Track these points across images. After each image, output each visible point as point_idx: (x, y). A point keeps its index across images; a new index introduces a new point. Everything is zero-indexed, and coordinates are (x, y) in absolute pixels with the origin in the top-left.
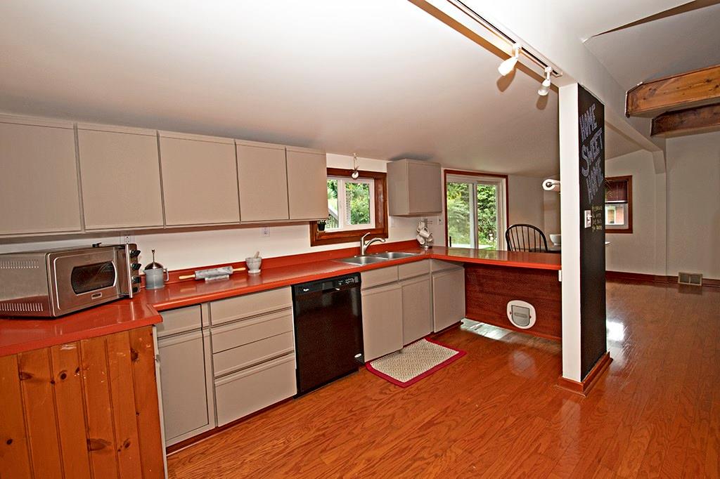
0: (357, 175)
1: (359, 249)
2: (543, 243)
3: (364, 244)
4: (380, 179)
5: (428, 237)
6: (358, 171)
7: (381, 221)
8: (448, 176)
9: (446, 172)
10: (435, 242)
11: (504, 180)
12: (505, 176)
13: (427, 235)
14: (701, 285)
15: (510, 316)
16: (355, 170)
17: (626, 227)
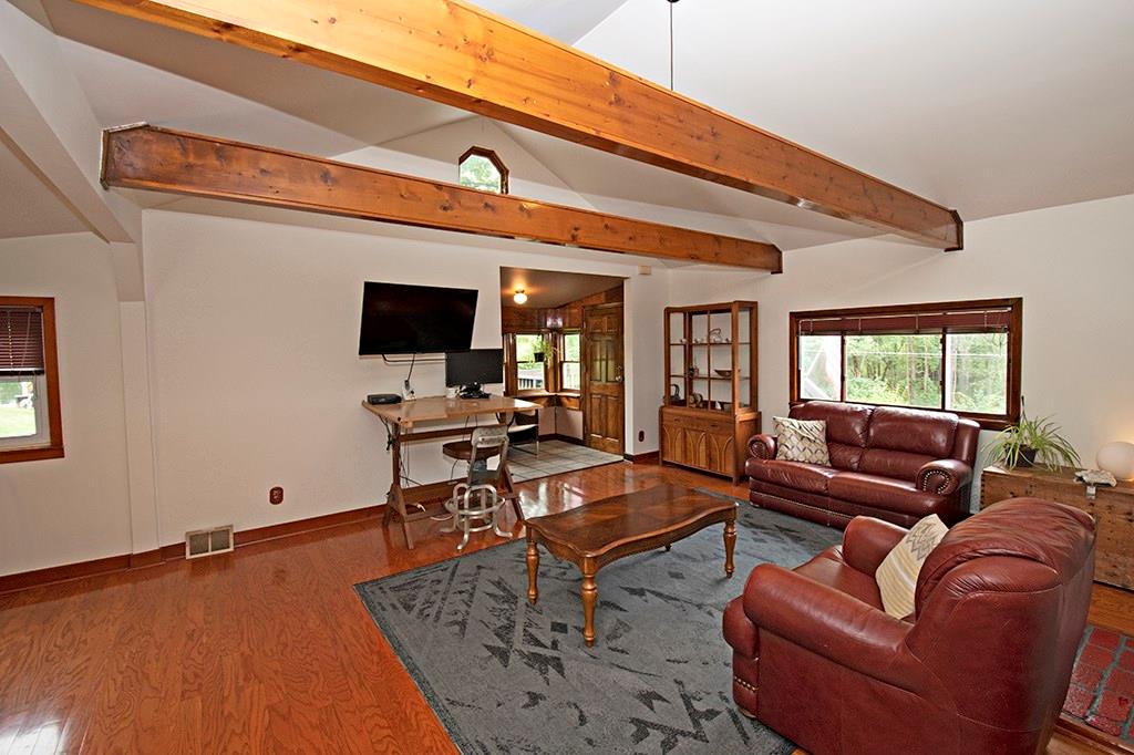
14: (232, 549)
17: (45, 442)
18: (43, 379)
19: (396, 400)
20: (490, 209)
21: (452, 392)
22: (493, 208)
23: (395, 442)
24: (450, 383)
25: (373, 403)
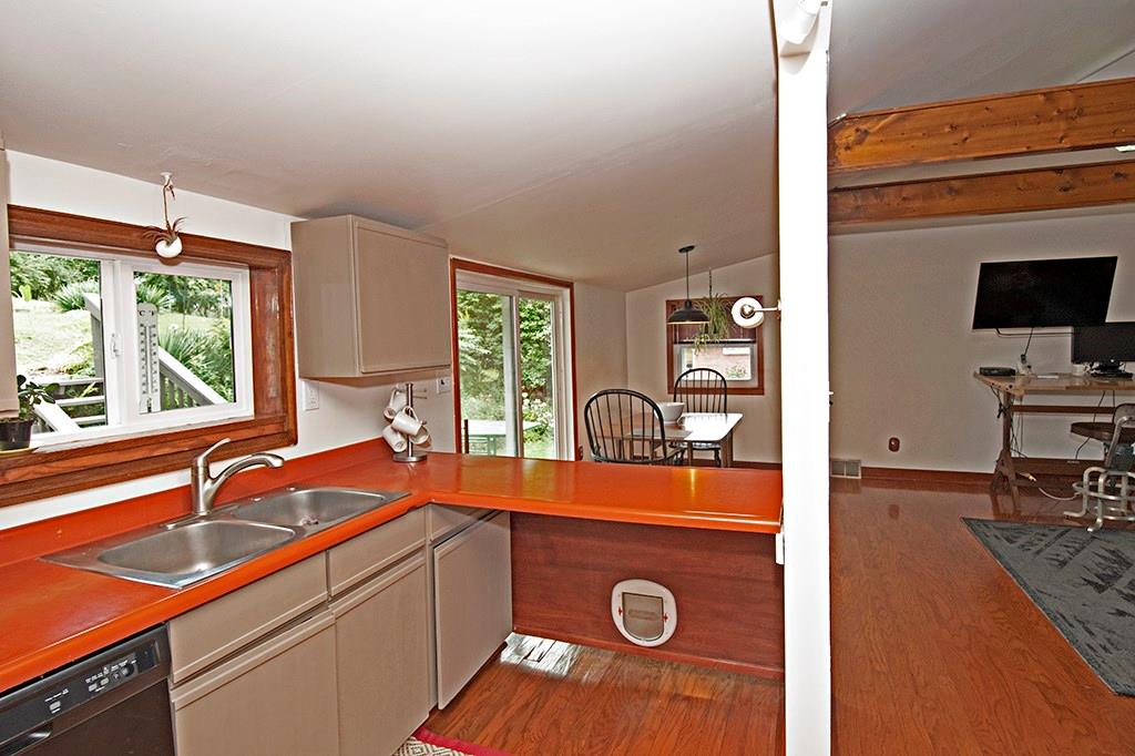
0: (176, 248)
1: (189, 493)
2: (658, 428)
3: (207, 475)
4: (269, 269)
5: (415, 432)
6: (182, 236)
7: (272, 391)
8: (461, 275)
9: (457, 264)
10: (433, 444)
11: (567, 292)
12: (569, 285)
13: (412, 426)
14: (860, 477)
15: (618, 620)
16: (169, 231)
17: (755, 384)
18: (755, 346)
19: (1009, 374)
20: (1121, 178)
21: (1080, 369)
22: (1125, 176)
23: (1007, 410)
24: (1077, 359)
25: (986, 375)
